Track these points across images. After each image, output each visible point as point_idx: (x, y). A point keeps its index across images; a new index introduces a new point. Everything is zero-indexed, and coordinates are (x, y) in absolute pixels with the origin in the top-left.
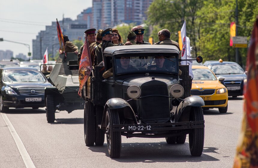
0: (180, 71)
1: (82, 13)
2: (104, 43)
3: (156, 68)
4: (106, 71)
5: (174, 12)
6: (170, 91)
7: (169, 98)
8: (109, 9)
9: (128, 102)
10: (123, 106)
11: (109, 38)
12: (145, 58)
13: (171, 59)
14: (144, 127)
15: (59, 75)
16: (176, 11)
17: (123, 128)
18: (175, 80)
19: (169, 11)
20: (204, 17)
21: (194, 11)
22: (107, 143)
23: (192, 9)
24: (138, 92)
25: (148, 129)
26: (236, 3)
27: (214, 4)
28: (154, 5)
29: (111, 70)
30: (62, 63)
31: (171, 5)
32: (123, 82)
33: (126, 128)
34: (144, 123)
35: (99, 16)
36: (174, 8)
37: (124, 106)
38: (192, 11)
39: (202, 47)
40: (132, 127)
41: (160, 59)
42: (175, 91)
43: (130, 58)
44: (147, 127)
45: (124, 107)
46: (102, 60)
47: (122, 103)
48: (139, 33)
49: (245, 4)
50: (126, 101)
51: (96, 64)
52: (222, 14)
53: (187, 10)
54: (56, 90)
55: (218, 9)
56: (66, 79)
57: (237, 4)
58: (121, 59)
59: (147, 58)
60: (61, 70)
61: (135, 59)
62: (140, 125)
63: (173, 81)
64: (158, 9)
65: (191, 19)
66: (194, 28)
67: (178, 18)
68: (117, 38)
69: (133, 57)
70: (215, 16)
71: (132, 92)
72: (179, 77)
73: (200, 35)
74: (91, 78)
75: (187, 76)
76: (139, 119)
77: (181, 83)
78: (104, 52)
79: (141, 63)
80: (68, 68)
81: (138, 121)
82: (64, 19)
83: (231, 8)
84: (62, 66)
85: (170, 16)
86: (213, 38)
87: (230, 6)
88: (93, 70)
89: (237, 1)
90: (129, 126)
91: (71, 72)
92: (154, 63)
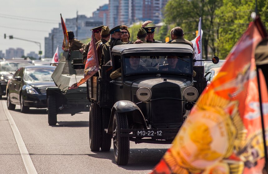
0: (194, 72)
1: (98, 10)
2: (113, 41)
3: (168, 68)
4: (114, 71)
5: (192, 10)
6: (183, 93)
7: (182, 101)
8: (126, 6)
9: (137, 105)
10: (131, 109)
11: (119, 36)
12: (156, 58)
13: (184, 59)
14: (154, 132)
15: (62, 74)
16: (193, 9)
17: (132, 133)
18: (189, 82)
19: (187, 9)
20: (223, 16)
21: (213, 10)
22: (113, 148)
23: (210, 7)
24: (148, 94)
25: (159, 134)
26: (255, 3)
27: (233, 3)
28: (171, 4)
29: (119, 70)
30: (65, 62)
31: (188, 4)
32: (132, 83)
33: (135, 133)
34: (154, 128)
35: (115, 13)
36: (192, 7)
37: (133, 109)
38: (211, 10)
39: (221, 47)
40: (141, 132)
41: (173, 59)
42: (188, 94)
43: (140, 58)
44: (158, 132)
45: (133, 111)
46: (109, 60)
47: (131, 106)
48: (149, 31)
49: (265, 4)
50: (135, 104)
51: (103, 64)
52: (242, 14)
53: (206, 9)
54: (58, 90)
55: (237, 8)
56: (70, 78)
57: (257, 3)
58: (131, 59)
59: (159, 58)
60: (64, 69)
61: (146, 59)
62: (150, 130)
63: (187, 82)
64: (176, 8)
65: (210, 18)
66: (213, 28)
67: (196, 17)
68: (127, 35)
69: (143, 57)
70: (234, 16)
71: (142, 94)
72: (193, 79)
73: (219, 35)
74: (97, 78)
75: (202, 78)
76: (149, 124)
77: (195, 85)
78: (112, 51)
79: (152, 63)
80: (72, 67)
81: (148, 125)
82: (78, 16)
83: (251, 7)
84: (65, 65)
85: (187, 14)
86: (232, 38)
87: (249, 5)
88: (100, 69)
89: (256, 1)
90: (138, 131)
91: (75, 71)
92: (166, 63)
